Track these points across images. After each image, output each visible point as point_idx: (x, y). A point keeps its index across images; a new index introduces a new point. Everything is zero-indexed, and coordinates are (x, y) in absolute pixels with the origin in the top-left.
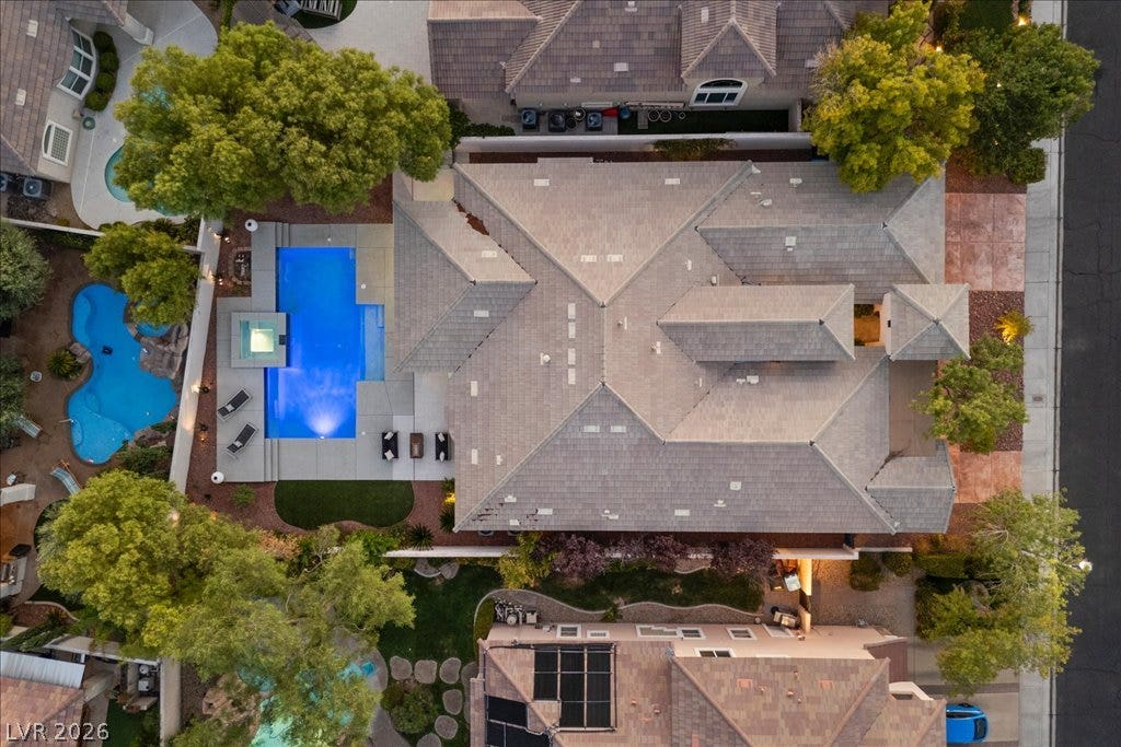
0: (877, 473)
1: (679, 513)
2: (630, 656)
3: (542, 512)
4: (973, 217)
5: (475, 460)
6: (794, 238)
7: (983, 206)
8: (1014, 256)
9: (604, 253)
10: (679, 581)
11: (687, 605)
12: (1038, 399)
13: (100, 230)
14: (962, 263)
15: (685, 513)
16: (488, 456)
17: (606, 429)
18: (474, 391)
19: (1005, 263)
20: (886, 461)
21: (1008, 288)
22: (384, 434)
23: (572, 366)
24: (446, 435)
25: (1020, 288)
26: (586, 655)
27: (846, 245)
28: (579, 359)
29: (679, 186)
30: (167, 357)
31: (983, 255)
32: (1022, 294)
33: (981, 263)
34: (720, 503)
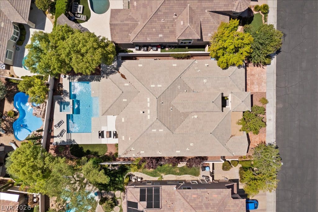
0: (228, 141)
1: (177, 152)
2: (165, 189)
3: (141, 152)
4: (253, 73)
5: (123, 139)
6: (206, 80)
7: (255, 70)
8: (264, 83)
9: (156, 84)
10: (178, 169)
11: (180, 175)
12: (270, 120)
13: (21, 78)
14: (250, 85)
15: (179, 152)
16: (127, 138)
17: (158, 130)
18: (123, 120)
19: (261, 85)
20: (231, 137)
21: (262, 91)
22: (99, 132)
23: (149, 114)
24: (116, 132)
25: (265, 91)
26: (153, 190)
27: (219, 82)
28: (150, 112)
29: (176, 66)
30: (40, 112)
31: (256, 83)
32: (266, 93)
33: (255, 85)
34: (188, 149)
